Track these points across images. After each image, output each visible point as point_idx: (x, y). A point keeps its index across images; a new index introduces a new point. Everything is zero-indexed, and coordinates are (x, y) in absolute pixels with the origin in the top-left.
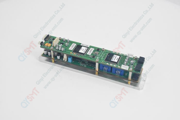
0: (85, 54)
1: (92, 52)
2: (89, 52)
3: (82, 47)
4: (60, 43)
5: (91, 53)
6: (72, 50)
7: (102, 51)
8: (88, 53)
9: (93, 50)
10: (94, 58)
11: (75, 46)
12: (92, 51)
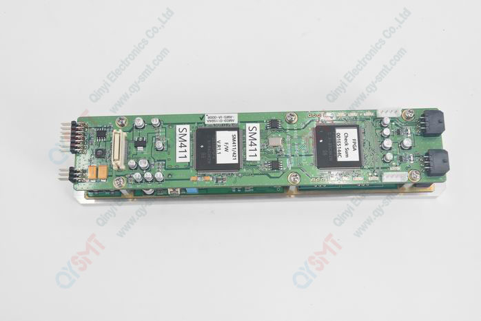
0: (241, 166)
1: (258, 142)
2: (248, 147)
3: (215, 134)
4: (132, 145)
5: (258, 148)
6: (188, 160)
7: (288, 126)
8: (248, 153)
9: (258, 132)
10: (278, 169)
11: (191, 136)
12: (257, 136)
